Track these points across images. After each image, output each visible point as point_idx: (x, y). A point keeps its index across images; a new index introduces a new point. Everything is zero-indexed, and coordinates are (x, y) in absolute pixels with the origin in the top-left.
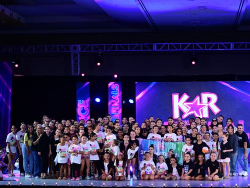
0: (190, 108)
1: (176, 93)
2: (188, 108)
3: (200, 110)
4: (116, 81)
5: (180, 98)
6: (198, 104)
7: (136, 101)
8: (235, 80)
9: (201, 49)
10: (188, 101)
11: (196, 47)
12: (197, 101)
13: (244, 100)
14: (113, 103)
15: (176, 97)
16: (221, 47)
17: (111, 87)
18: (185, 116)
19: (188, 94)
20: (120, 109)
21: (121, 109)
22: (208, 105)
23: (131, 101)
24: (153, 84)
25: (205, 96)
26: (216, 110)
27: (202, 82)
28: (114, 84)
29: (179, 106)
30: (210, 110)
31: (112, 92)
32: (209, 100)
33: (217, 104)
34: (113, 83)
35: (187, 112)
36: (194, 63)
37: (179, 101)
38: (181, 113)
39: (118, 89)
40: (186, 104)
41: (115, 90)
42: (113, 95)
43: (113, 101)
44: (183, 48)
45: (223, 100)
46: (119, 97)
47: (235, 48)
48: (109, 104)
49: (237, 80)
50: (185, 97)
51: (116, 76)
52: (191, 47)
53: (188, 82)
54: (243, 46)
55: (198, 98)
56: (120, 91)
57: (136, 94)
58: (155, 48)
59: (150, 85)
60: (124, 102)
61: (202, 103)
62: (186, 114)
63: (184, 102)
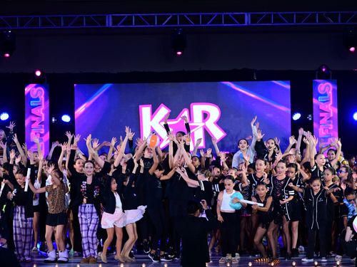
1: (146, 104)
4: (39, 82)
5: (153, 112)
7: (76, 117)
8: (255, 80)
9: (193, 25)
11: (184, 21)
13: (268, 115)
14: (34, 122)
15: (146, 111)
16: (228, 20)
17: (29, 93)
18: (162, 145)
19: (168, 106)
20: (45, 133)
21: (49, 133)
22: (203, 124)
23: (66, 118)
24: (107, 86)
25: (198, 109)
27: (194, 83)
28: (36, 87)
30: (208, 135)
31: (32, 104)
32: (205, 116)
33: (218, 123)
34: (35, 85)
37: (152, 118)
39: (42, 97)
41: (38, 99)
42: (34, 107)
43: (33, 119)
44: (160, 22)
45: (232, 116)
46: (44, 111)
47: (251, 23)
48: (27, 122)
49: (257, 80)
50: (163, 111)
51: (38, 73)
52: (173, 21)
53: (169, 84)
54: (267, 19)
55: (185, 113)
56: (45, 100)
57: (76, 106)
58: (109, 22)
59: (101, 90)
60: (53, 120)
61: (193, 122)
62: (164, 142)
63: (162, 121)
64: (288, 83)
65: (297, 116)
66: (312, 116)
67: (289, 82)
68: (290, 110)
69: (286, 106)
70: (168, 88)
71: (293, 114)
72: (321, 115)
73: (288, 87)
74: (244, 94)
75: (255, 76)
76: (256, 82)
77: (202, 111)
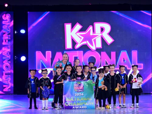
0: (83, 38)
2: (81, 38)
3: (93, 40)
4: (7, 11)
5: (73, 27)
6: (91, 34)
8: (131, 10)
13: (139, 30)
14: (5, 33)
18: (78, 46)
19: (81, 24)
20: (11, 39)
22: (101, 34)
23: (23, 31)
25: (98, 26)
26: (109, 40)
29: (72, 36)
30: (103, 41)
31: (3, 22)
32: (102, 30)
33: (110, 34)
37: (71, 31)
38: (74, 43)
40: (78, 34)
41: (7, 20)
42: (4, 25)
43: (4, 31)
45: (118, 31)
50: (78, 27)
51: (6, 5)
53: (82, 12)
55: (91, 28)
60: (16, 32)
61: (95, 33)
62: (78, 44)
63: (77, 32)
64: (150, 12)
74: (125, 18)
75: (131, 8)
76: (132, 11)
77: (101, 27)
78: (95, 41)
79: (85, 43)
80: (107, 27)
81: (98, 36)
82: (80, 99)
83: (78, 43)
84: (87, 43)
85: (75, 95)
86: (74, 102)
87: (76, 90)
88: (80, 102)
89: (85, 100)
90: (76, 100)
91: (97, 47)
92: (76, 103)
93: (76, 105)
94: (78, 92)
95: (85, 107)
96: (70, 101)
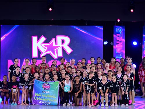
0: (47, 48)
1: (35, 35)
2: (45, 48)
3: (55, 50)
6: (54, 45)
7: (1, 41)
10: (45, 42)
12: (53, 42)
13: (92, 42)
22: (62, 46)
24: (16, 26)
25: (60, 38)
26: (69, 50)
27: (57, 26)
29: (37, 47)
30: (64, 51)
32: (63, 42)
33: (69, 45)
35: (44, 51)
36: (50, 9)
37: (37, 42)
38: (39, 52)
40: (43, 45)
45: (75, 42)
50: (43, 39)
55: (54, 40)
57: (1, 35)
59: (13, 28)
61: (57, 45)
63: (42, 44)
65: (106, 43)
66: (113, 43)
67: (102, 26)
68: (102, 40)
69: (101, 38)
70: (45, 28)
71: (104, 42)
72: (117, 42)
73: (102, 29)
75: (86, 23)
76: (87, 26)
77: (62, 39)
78: (57, 51)
79: (48, 52)
80: (67, 40)
81: (59, 47)
82: (46, 95)
83: (43, 53)
84: (50, 53)
85: (43, 92)
86: (41, 98)
87: (44, 88)
88: (46, 98)
89: (50, 97)
90: (43, 96)
91: (59, 56)
92: (43, 99)
93: (42, 100)
94: (45, 89)
95: (49, 102)
96: (38, 96)
